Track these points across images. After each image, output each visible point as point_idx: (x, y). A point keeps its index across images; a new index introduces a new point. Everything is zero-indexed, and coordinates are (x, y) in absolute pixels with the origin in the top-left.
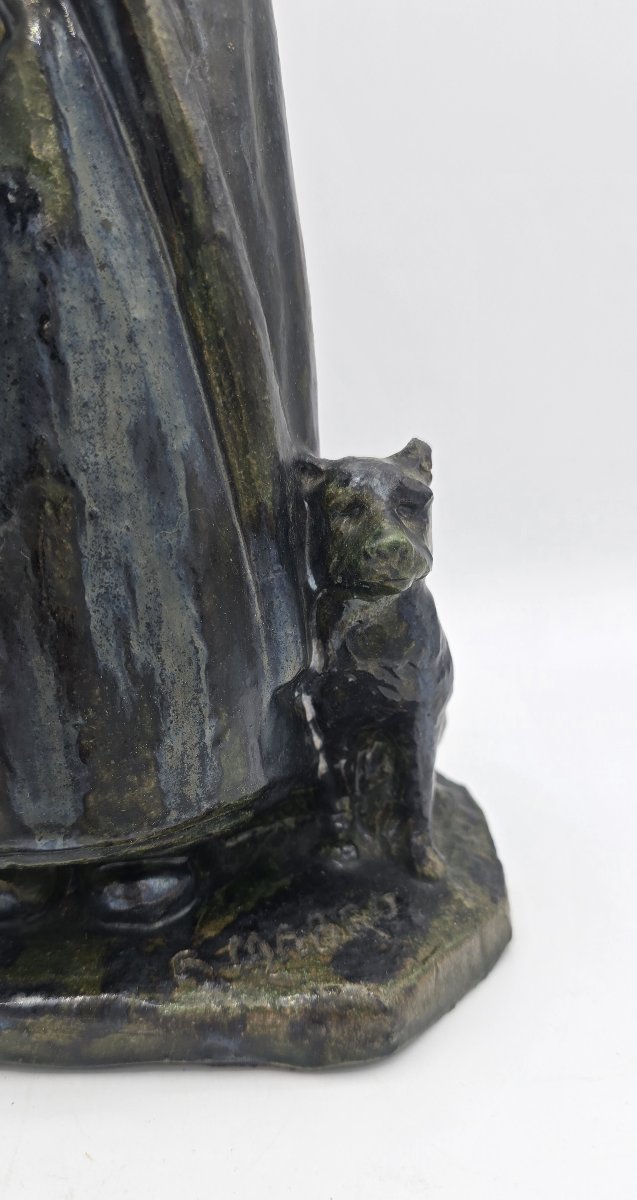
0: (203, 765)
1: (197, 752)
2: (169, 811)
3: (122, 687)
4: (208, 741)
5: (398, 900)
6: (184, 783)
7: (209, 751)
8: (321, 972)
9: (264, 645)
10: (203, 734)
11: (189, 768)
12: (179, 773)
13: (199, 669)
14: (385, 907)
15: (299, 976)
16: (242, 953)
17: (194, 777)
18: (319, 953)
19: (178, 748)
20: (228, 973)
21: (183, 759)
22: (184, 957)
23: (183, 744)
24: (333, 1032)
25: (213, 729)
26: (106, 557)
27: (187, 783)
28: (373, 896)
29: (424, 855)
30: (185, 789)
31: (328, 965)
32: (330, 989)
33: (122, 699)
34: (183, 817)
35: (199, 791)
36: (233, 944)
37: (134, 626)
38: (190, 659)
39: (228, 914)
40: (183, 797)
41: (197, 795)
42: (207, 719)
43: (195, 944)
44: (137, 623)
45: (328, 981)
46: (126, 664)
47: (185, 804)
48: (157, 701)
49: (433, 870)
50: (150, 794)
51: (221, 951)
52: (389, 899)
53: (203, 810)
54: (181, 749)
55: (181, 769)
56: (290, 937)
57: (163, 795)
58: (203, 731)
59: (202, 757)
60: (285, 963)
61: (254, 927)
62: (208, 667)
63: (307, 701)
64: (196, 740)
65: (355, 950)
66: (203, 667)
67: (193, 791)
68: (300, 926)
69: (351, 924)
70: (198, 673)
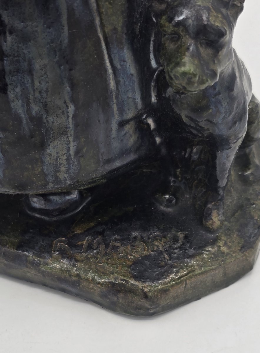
0: (69, 164)
1: (65, 157)
2: (48, 183)
3: (24, 122)
4: (72, 152)
5: (186, 237)
6: (57, 171)
7: (72, 157)
8: (123, 270)
9: (115, 101)
10: (69, 149)
11: (60, 164)
12: (54, 166)
13: (68, 117)
14: (175, 240)
15: (112, 269)
16: (90, 247)
17: (63, 169)
18: (127, 258)
19: (54, 154)
20: (78, 257)
21: (57, 160)
22: (61, 241)
23: (58, 153)
24: (121, 300)
25: (75, 147)
26: (17, 56)
27: (59, 171)
28: (173, 231)
29: (210, 214)
30: (58, 174)
31: (129, 266)
32: (124, 280)
33: (24, 128)
34: (56, 186)
35: (66, 176)
36: (88, 240)
37: (32, 92)
38: (63, 111)
39: (92, 222)
40: (57, 177)
41: (65, 177)
42: (72, 142)
43: (68, 236)
44: (34, 91)
45: (124, 276)
46: (27, 111)
47: (57, 180)
48: (43, 130)
49: (212, 225)
50: (38, 174)
51: (80, 243)
52: (181, 235)
53: (68, 184)
54: (56, 155)
55: (56, 164)
56: (118, 244)
57: (45, 175)
58: (69, 148)
59: (68, 159)
60: (108, 259)
61: (101, 234)
62: (74, 116)
63: (150, 121)
64: (65, 152)
65: (147, 262)
66: (71, 116)
67: (62, 175)
68: (126, 239)
69: (153, 245)
70: (68, 119)
